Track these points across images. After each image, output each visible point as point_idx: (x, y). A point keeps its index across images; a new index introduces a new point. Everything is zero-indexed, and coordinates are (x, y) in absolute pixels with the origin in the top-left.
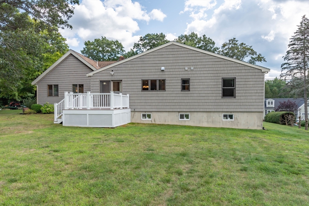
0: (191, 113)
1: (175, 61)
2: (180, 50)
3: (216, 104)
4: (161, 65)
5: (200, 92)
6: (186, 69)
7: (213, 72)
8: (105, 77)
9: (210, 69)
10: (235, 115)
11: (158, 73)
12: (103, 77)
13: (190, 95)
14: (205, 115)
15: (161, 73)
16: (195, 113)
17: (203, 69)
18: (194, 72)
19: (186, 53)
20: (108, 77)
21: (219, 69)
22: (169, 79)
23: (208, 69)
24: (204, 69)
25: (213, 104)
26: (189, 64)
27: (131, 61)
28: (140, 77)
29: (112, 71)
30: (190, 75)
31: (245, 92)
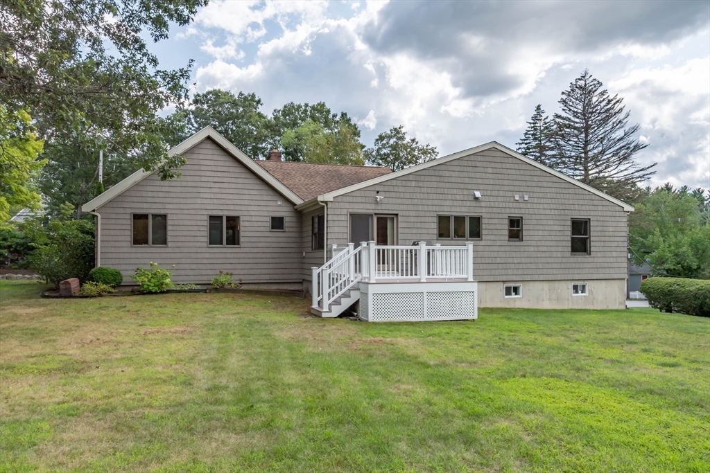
0: (524, 283)
1: (497, 182)
2: (506, 160)
3: (563, 266)
4: (473, 186)
5: (539, 243)
6: (517, 198)
7: (558, 207)
8: (361, 206)
9: (554, 201)
10: (589, 285)
11: (468, 204)
12: (356, 206)
13: (522, 249)
14: (546, 286)
15: (474, 204)
16: (531, 284)
17: (542, 201)
18: (529, 206)
19: (516, 167)
20: (368, 206)
21: (566, 202)
22: (488, 216)
23: (550, 201)
24: (545, 201)
25: (559, 266)
26: (522, 189)
27: (416, 174)
28: (434, 208)
29: (378, 192)
30: (523, 211)
31: (602, 244)
